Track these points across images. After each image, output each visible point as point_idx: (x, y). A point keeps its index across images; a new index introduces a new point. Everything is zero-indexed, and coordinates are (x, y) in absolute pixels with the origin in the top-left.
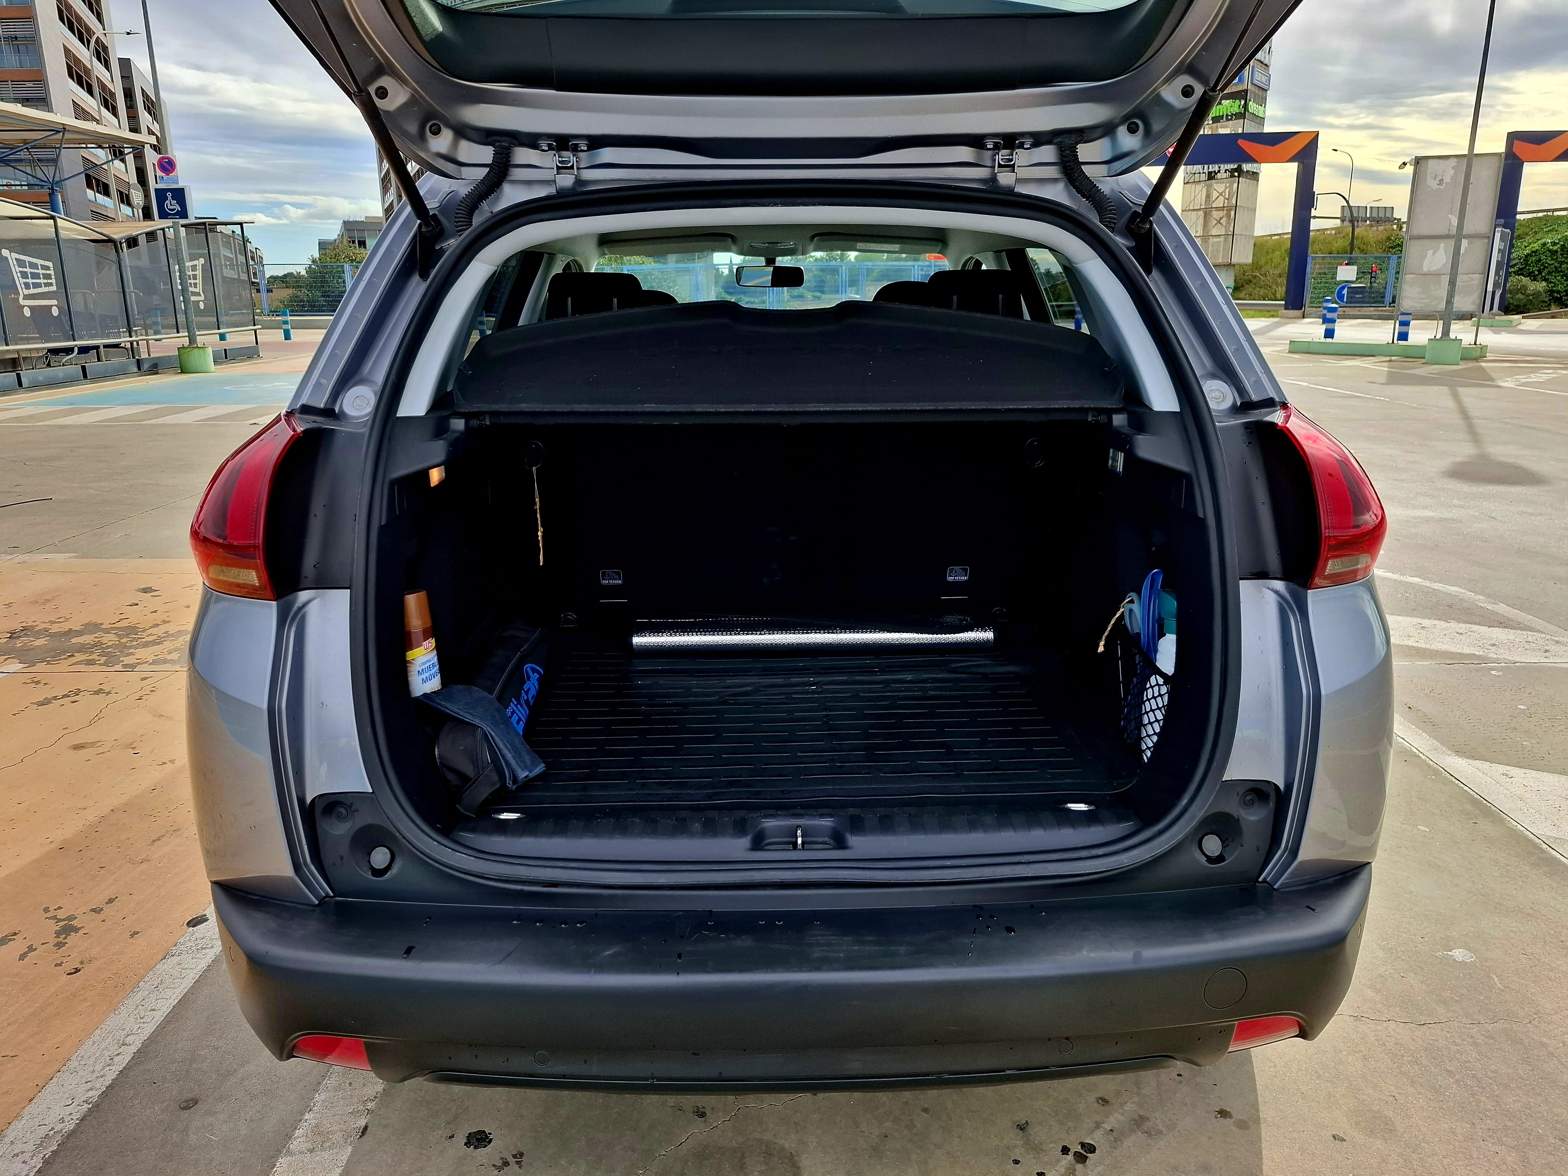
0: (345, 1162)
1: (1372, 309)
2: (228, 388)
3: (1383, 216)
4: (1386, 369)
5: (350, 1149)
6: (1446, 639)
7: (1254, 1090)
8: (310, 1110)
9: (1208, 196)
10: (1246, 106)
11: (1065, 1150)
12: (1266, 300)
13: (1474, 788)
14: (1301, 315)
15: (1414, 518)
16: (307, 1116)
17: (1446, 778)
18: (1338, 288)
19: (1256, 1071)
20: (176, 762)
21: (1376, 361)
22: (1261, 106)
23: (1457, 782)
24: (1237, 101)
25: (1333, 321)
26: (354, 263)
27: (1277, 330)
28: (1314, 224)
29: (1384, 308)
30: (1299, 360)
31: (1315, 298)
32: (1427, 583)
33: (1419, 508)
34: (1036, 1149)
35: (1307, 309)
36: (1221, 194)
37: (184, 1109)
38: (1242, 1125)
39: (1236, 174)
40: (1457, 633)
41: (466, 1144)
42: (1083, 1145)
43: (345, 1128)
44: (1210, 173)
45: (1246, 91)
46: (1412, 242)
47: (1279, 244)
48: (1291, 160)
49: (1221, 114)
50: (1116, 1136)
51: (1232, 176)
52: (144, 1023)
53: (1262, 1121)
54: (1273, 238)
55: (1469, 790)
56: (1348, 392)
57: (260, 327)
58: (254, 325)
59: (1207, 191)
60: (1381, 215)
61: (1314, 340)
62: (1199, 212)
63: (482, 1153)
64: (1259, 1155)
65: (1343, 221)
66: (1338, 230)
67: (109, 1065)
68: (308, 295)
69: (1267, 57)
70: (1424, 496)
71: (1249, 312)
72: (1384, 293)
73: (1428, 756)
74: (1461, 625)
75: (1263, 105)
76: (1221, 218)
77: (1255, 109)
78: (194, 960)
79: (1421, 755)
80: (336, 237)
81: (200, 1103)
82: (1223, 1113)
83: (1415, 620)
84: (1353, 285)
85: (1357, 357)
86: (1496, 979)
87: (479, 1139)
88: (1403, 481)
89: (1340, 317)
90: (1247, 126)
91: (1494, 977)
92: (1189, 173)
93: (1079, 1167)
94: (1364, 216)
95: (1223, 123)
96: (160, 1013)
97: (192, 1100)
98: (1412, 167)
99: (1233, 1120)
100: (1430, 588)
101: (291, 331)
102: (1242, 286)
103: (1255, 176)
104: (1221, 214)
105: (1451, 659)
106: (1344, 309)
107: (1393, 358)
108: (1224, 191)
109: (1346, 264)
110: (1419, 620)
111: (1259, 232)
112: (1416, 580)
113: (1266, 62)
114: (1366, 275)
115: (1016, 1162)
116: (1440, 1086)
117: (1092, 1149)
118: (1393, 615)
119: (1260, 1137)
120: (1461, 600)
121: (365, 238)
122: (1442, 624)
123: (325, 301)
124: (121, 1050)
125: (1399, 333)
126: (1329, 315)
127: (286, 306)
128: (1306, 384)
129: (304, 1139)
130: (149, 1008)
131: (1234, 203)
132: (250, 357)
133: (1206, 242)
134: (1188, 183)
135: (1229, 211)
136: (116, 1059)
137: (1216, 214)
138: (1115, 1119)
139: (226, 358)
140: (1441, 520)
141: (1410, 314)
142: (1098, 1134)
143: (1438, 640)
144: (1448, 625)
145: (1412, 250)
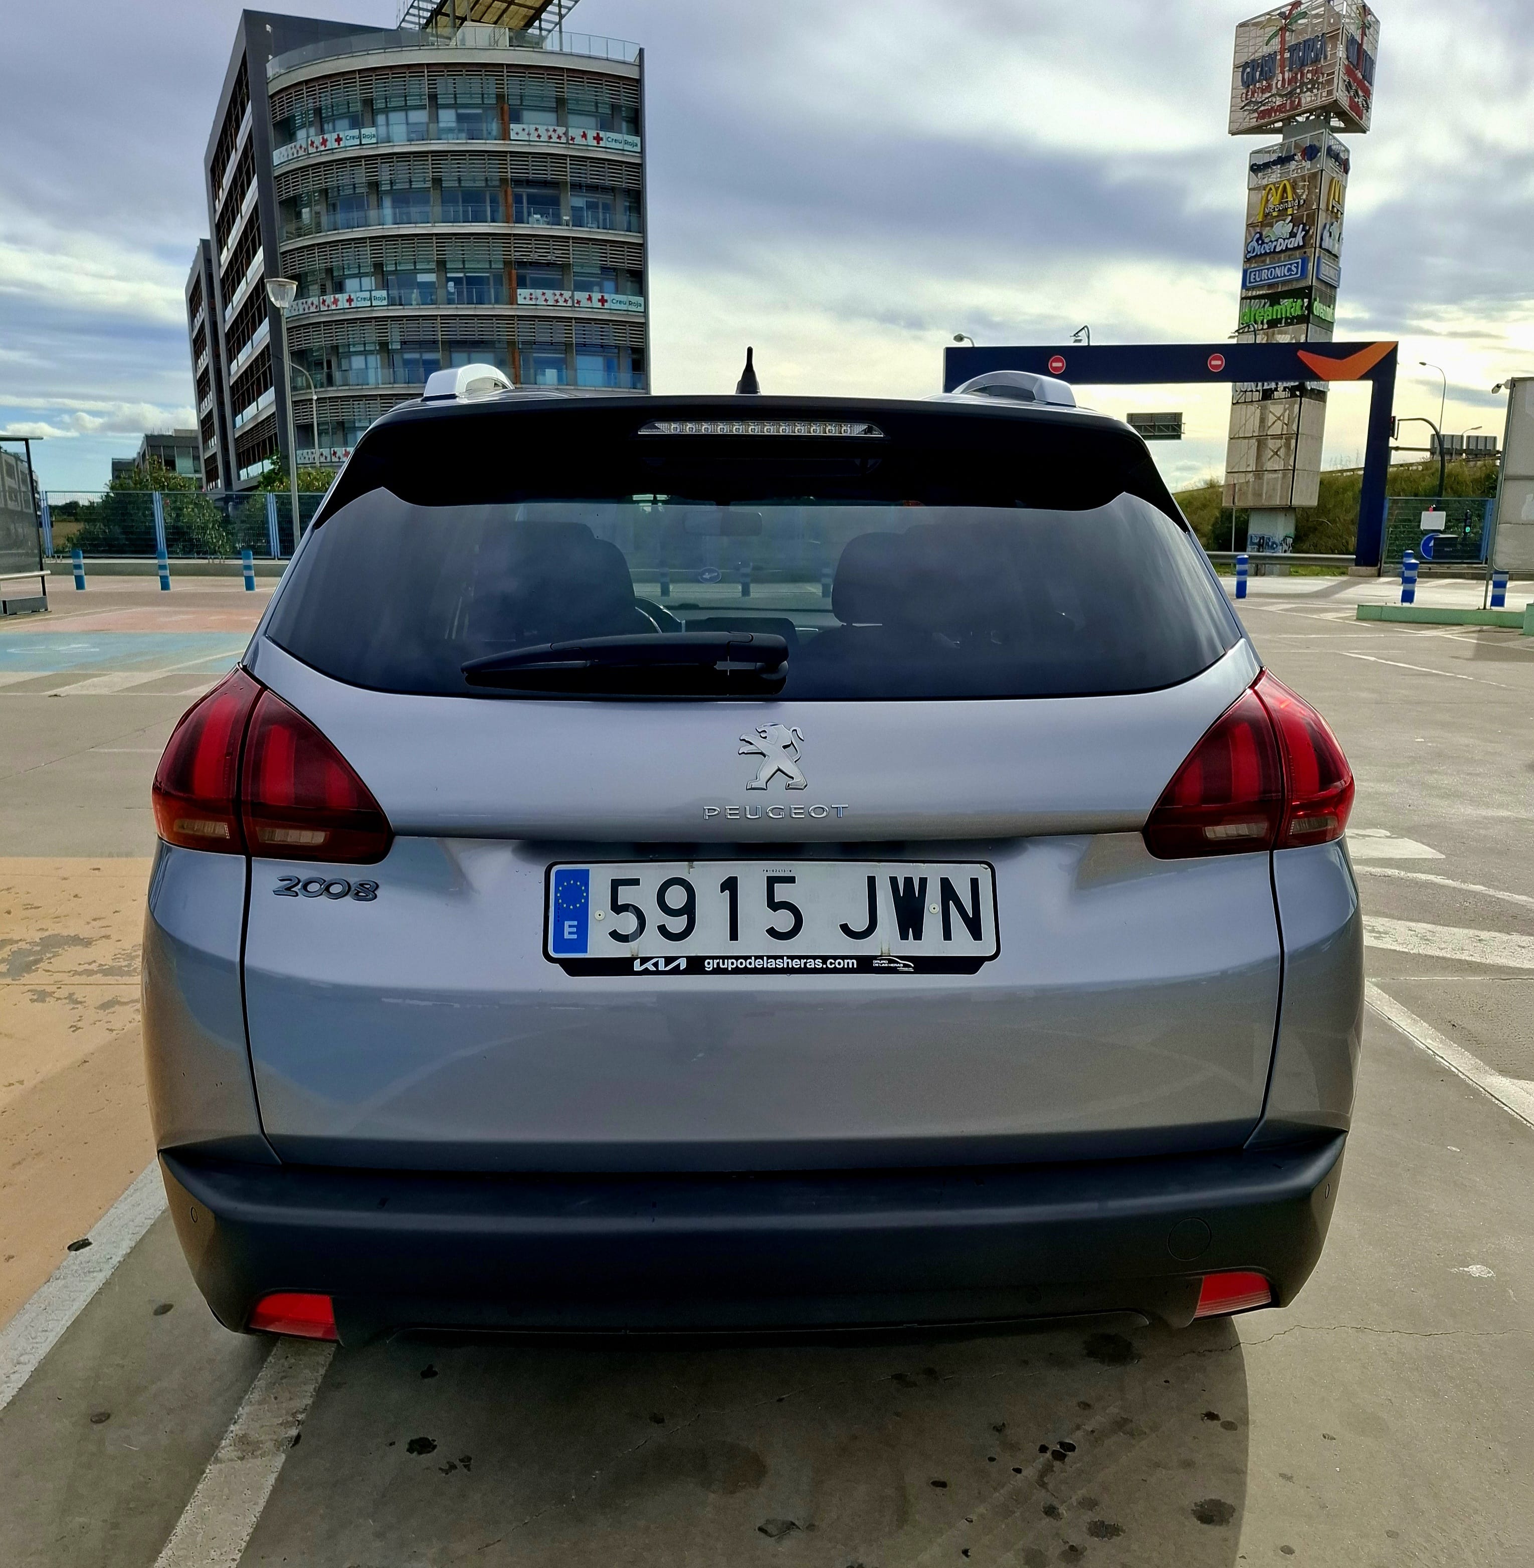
0: (279, 1467)
1: (1465, 565)
2: (12, 650)
3: (1483, 448)
4: (1475, 641)
5: (283, 1456)
6: (1506, 953)
7: (1245, 1395)
8: (235, 1422)
9: (1263, 420)
10: (1310, 307)
11: (1043, 1449)
12: (1335, 554)
13: (1516, 1108)
14: (1376, 573)
15: (1485, 818)
16: (232, 1428)
17: (1485, 1097)
18: (1425, 538)
19: (1247, 1378)
20: (25, 1082)
21: (1464, 631)
22: (1329, 307)
23: (1497, 1102)
24: (1299, 301)
25: (1412, 581)
26: (166, 492)
27: (1344, 592)
28: (1396, 458)
29: (1480, 566)
30: (1367, 630)
31: (1397, 552)
32: (1491, 892)
33: (1493, 807)
34: (1013, 1447)
35: (1383, 565)
36: (1279, 418)
37: (96, 1422)
38: (1229, 1426)
39: (1298, 393)
40: (1519, 946)
41: (408, 1450)
42: (1062, 1444)
43: (275, 1437)
44: (1265, 391)
45: (1310, 288)
46: (1509, 484)
47: (1352, 482)
48: (1364, 377)
49: (1279, 316)
50: (1096, 1437)
51: (1293, 395)
52: (37, 1343)
53: (1250, 1423)
54: (1345, 474)
55: (1509, 1111)
56: (1424, 669)
57: (49, 572)
58: (42, 569)
59: (1262, 414)
60: (1481, 446)
61: (1388, 604)
62: (1251, 441)
63: (426, 1459)
64: (1245, 1451)
65: (1433, 453)
66: (1426, 465)
67: (6, 1383)
68: (105, 532)
69: (1337, 246)
70: (1500, 793)
71: (1314, 567)
72: (1480, 546)
73: (1468, 1075)
74: (1524, 938)
75: (1332, 307)
76: (1279, 449)
77: (1322, 311)
78: (82, 1283)
79: (1460, 1074)
80: (135, 455)
81: (112, 1418)
82: (1212, 1416)
83: (1471, 932)
84: (1442, 536)
85: (1440, 626)
86: (1512, 1293)
87: (421, 1446)
88: (1478, 775)
89: (1421, 575)
90: (1311, 331)
91: (1510, 1291)
92: (1239, 390)
93: (1057, 1464)
94: (1458, 448)
95: (1282, 327)
96: (54, 1333)
97: (102, 1414)
98: (1508, 391)
99: (1220, 1422)
100: (1494, 896)
101: (86, 577)
102: (1306, 535)
103: (1321, 396)
104: (1279, 443)
105: (1508, 974)
106: (1430, 566)
107: (1485, 628)
108: (1283, 415)
109: (1435, 510)
110: (1477, 932)
111: (1326, 466)
112: (1479, 888)
113: (1335, 251)
114: (1460, 523)
115: (992, 1459)
116: (1439, 1390)
117: (1071, 1448)
118: (1447, 926)
119: (1247, 1437)
120: (1528, 910)
121: (174, 457)
122: (1505, 937)
123: (127, 539)
124: (16, 1369)
125: (1494, 597)
126: (1408, 574)
127: (75, 546)
128: (1373, 659)
129: (232, 1448)
130: (40, 1329)
131: (1296, 430)
132: (35, 611)
133: (1260, 479)
134: (1237, 403)
135: (1288, 440)
136: (13, 1377)
137: (1272, 444)
138: (1097, 1421)
139: (5, 612)
140: (1517, 820)
141: (1507, 573)
142: (1079, 1434)
143: (1496, 953)
144: (1510, 937)
145: (1509, 493)
